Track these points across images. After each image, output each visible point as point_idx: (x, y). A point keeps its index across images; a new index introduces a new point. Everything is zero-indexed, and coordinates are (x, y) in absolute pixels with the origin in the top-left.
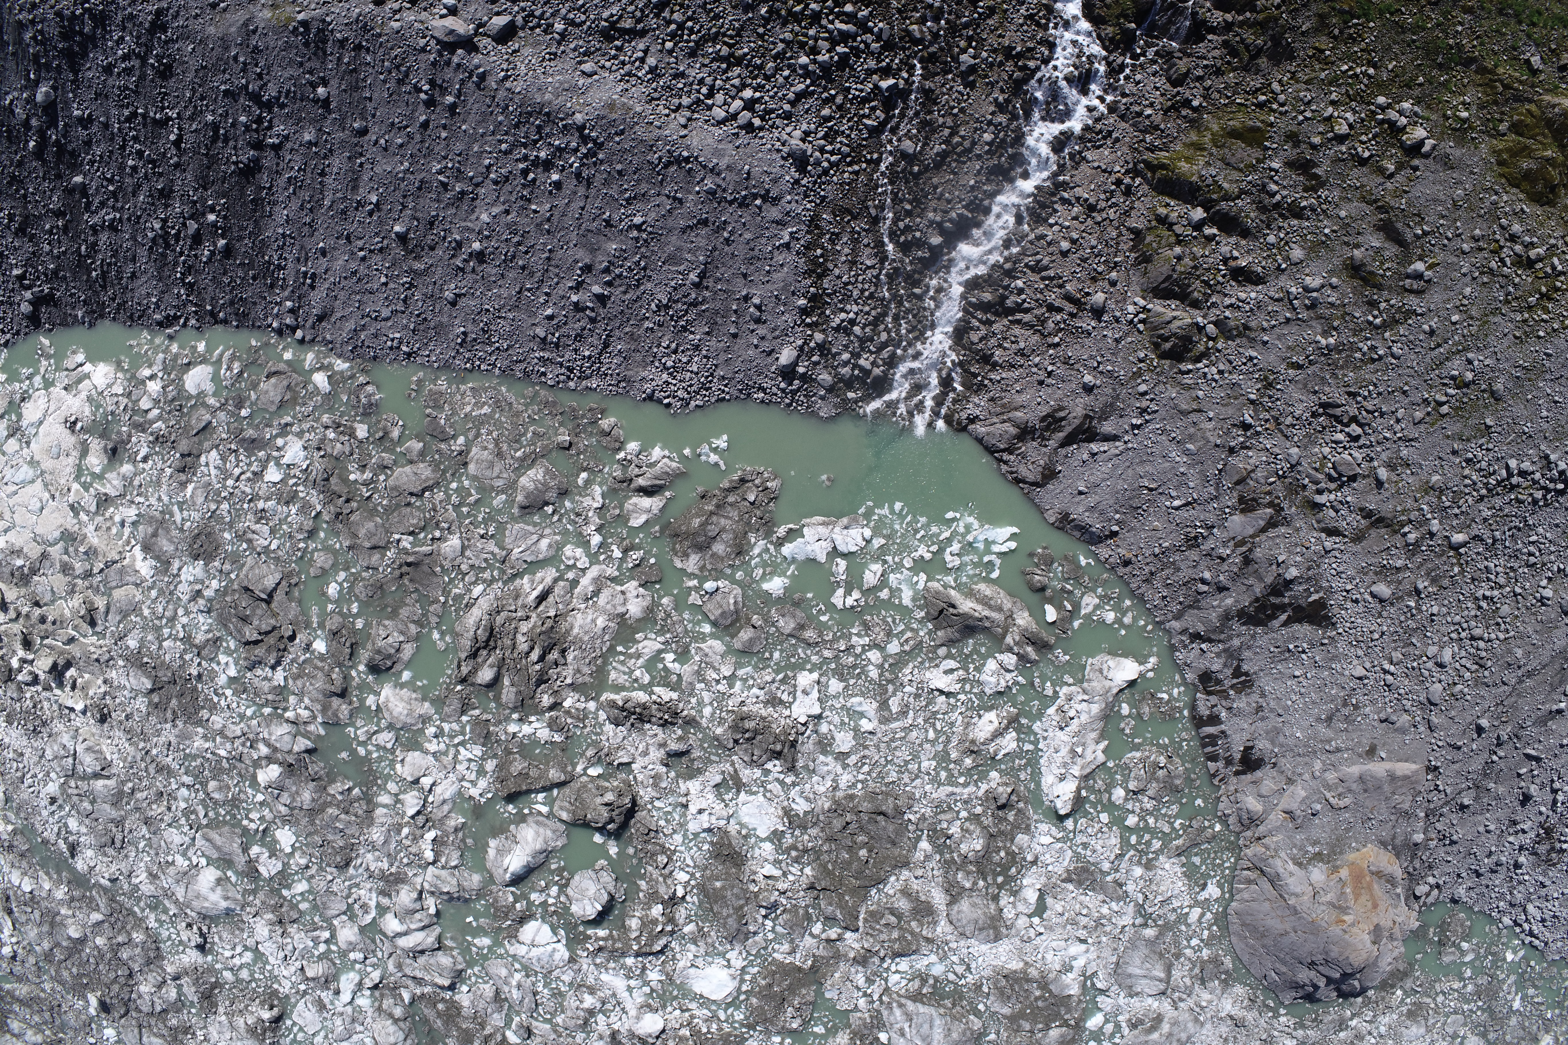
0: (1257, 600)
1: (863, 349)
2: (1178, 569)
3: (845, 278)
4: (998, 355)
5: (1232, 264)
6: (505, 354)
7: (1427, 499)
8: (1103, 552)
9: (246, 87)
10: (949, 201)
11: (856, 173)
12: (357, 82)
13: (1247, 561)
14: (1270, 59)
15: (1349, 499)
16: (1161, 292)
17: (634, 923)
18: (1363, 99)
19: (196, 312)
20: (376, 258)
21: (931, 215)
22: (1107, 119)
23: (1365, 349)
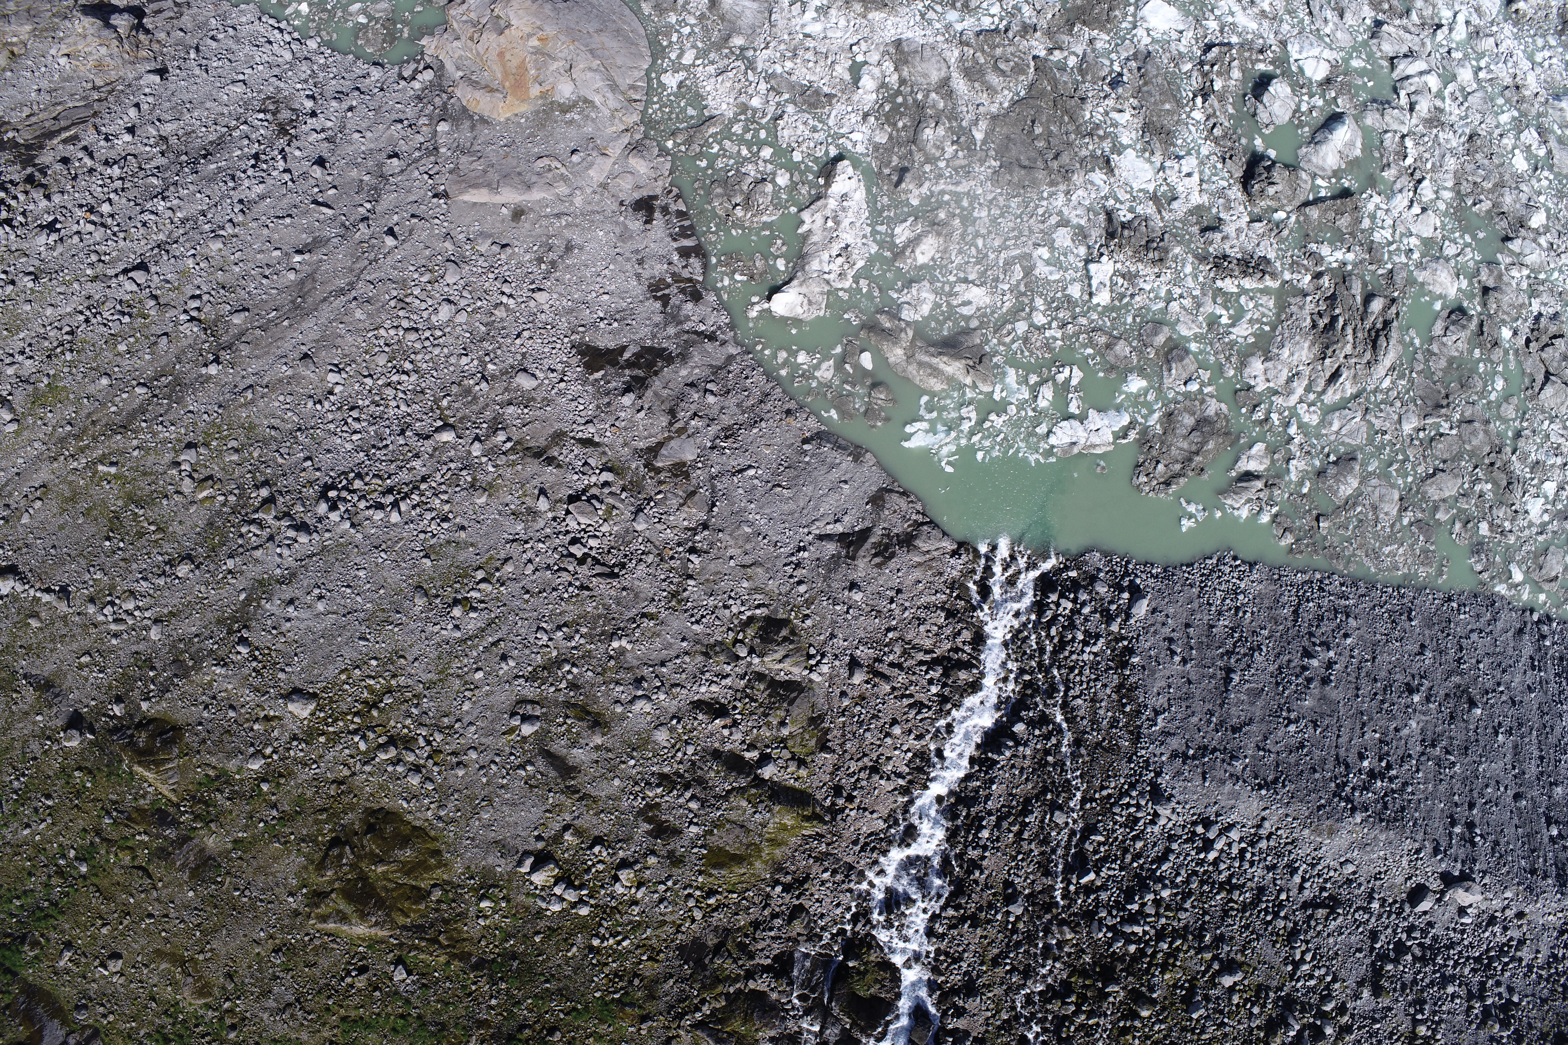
0: (656, 373)
1: (1071, 619)
2: (738, 405)
3: (1099, 685)
4: (941, 619)
5: (728, 722)
6: (1375, 602)
7: (489, 478)
8: (813, 424)
10: (1013, 767)
11: (1103, 788)
13: (673, 414)
14: (705, 945)
15: (576, 477)
16: (795, 689)
17: (1236, 74)
18: (604, 911)
20: (1489, 685)
21: (1028, 752)
22: (866, 865)
23: (576, 638)
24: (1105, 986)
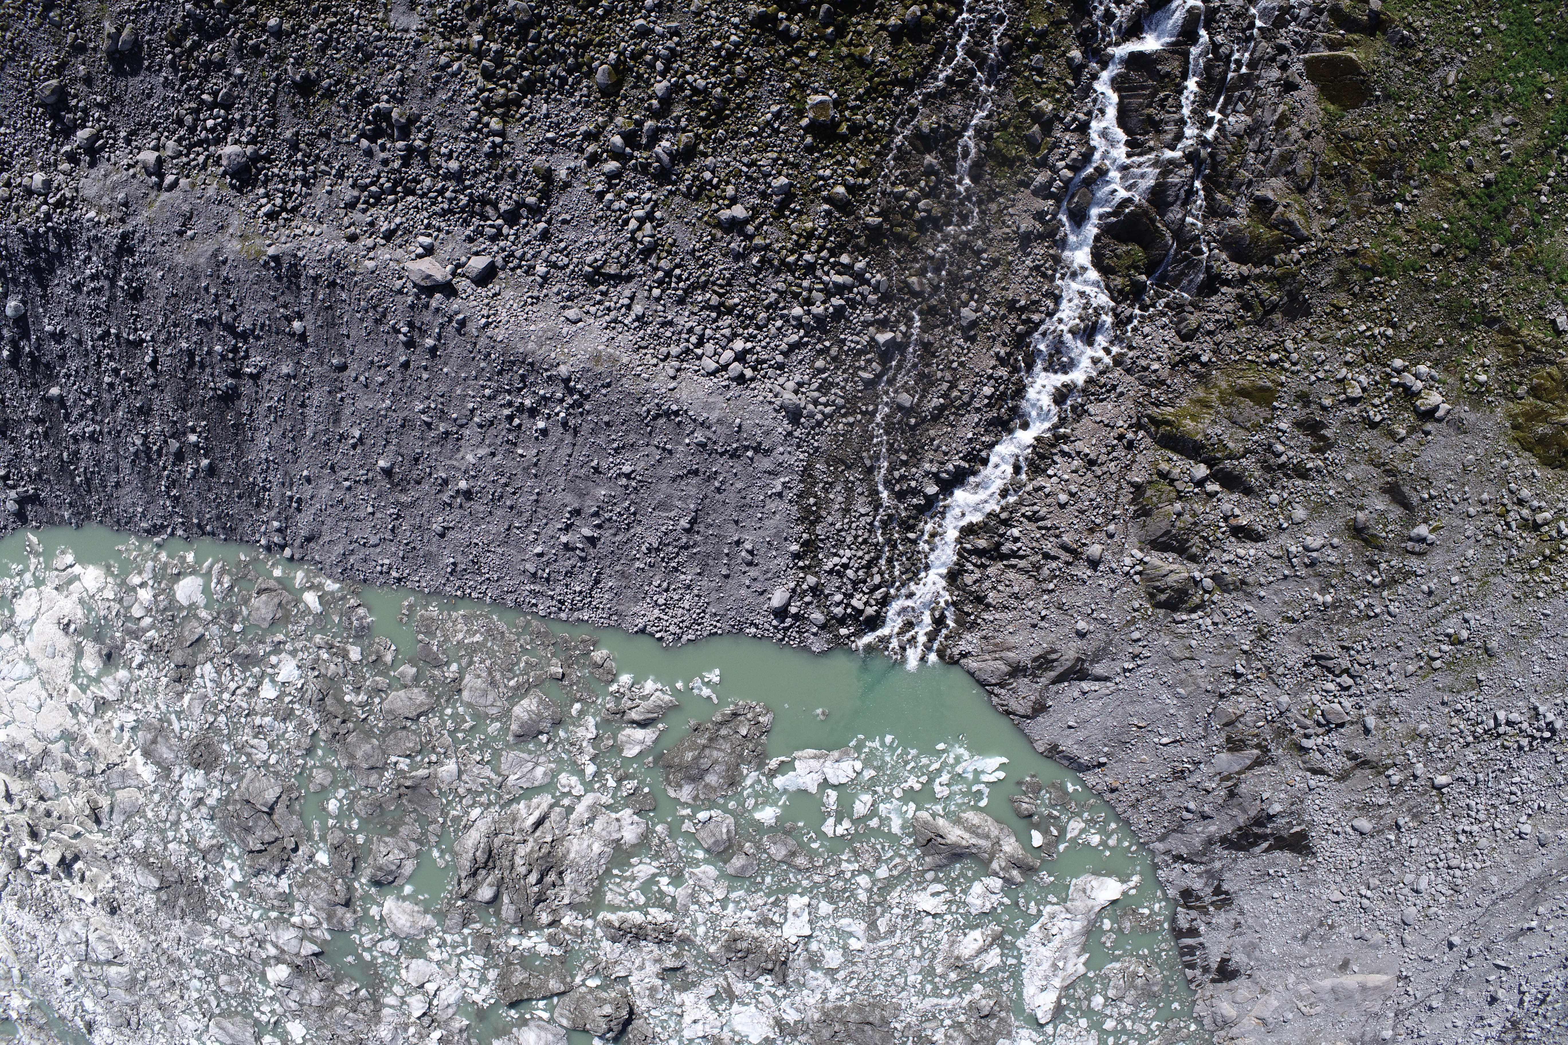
0: (1240, 828)
1: (855, 590)
2: (1164, 798)
4: (992, 597)
5: (1233, 522)
6: (496, 585)
7: (1413, 744)
8: (1091, 779)
9: (220, 318)
10: (946, 454)
11: (851, 425)
12: (333, 317)
13: (1232, 794)
14: (1285, 314)
15: (1336, 743)
16: (1160, 545)
18: (1379, 360)
19: (183, 523)
20: (361, 489)
21: (927, 466)
22: (1112, 372)
23: (1362, 606)
24: (880, 224)
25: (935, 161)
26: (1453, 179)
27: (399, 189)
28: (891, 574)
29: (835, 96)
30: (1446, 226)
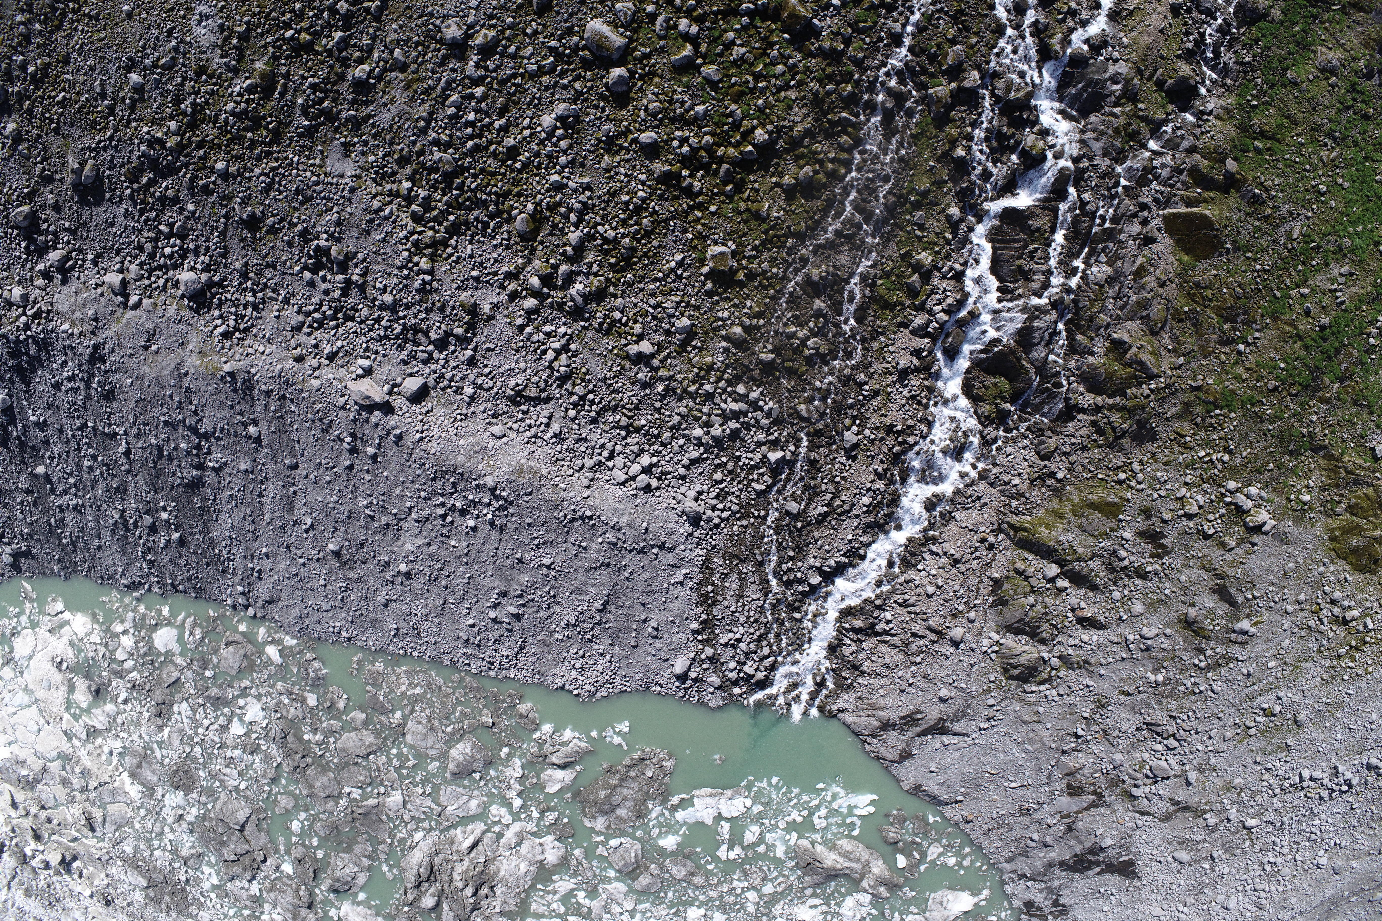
0: (1076, 856)
1: (747, 659)
2: (1012, 829)
4: (866, 666)
5: (1079, 613)
6: (433, 647)
7: (1228, 795)
8: (949, 812)
9: (184, 421)
10: (828, 552)
11: (745, 527)
12: (285, 424)
13: (1070, 828)
14: (1133, 439)
15: (1161, 792)
16: (1015, 629)
18: (1216, 482)
19: (158, 582)
20: (314, 565)
21: (811, 561)
22: (977, 485)
23: (1189, 685)
24: (774, 360)
25: (823, 305)
26: (1292, 324)
27: (340, 315)
28: (779, 646)
29: (733, 247)
30: (1282, 365)
